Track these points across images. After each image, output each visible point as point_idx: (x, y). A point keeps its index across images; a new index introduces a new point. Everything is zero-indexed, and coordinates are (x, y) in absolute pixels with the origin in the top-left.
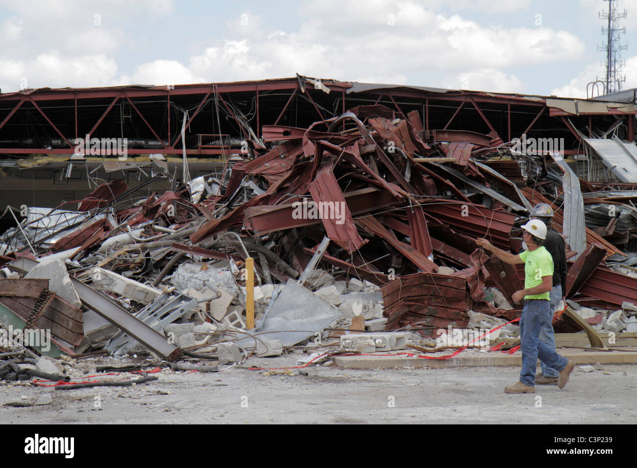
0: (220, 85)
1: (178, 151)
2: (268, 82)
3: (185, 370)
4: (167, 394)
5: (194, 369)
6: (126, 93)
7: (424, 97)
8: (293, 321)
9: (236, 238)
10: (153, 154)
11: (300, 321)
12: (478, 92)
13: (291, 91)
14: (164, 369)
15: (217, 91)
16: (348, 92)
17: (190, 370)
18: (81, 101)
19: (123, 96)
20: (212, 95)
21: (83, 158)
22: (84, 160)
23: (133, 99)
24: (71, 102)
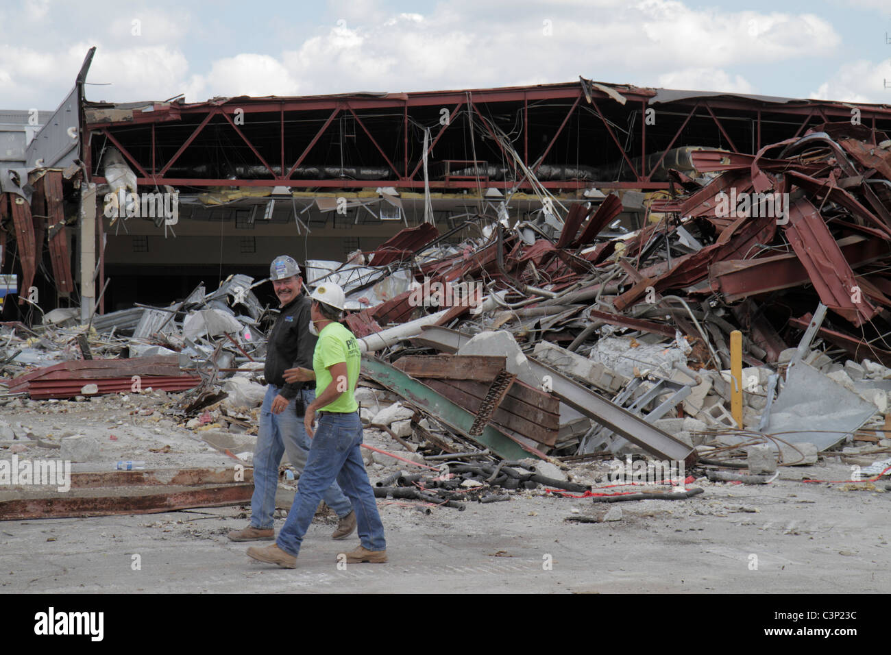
0: (476, 92)
1: (417, 184)
2: (540, 88)
3: (725, 482)
4: (754, 512)
5: (736, 480)
6: (349, 103)
7: (755, 109)
8: (809, 418)
9: (680, 305)
10: (382, 187)
11: (817, 418)
12: (831, 102)
13: (572, 100)
14: (699, 479)
15: (470, 101)
16: (651, 102)
17: (732, 481)
18: (289, 115)
19: (345, 108)
20: (464, 107)
21: (289, 193)
22: (291, 196)
23: (358, 111)
24: (276, 115)
